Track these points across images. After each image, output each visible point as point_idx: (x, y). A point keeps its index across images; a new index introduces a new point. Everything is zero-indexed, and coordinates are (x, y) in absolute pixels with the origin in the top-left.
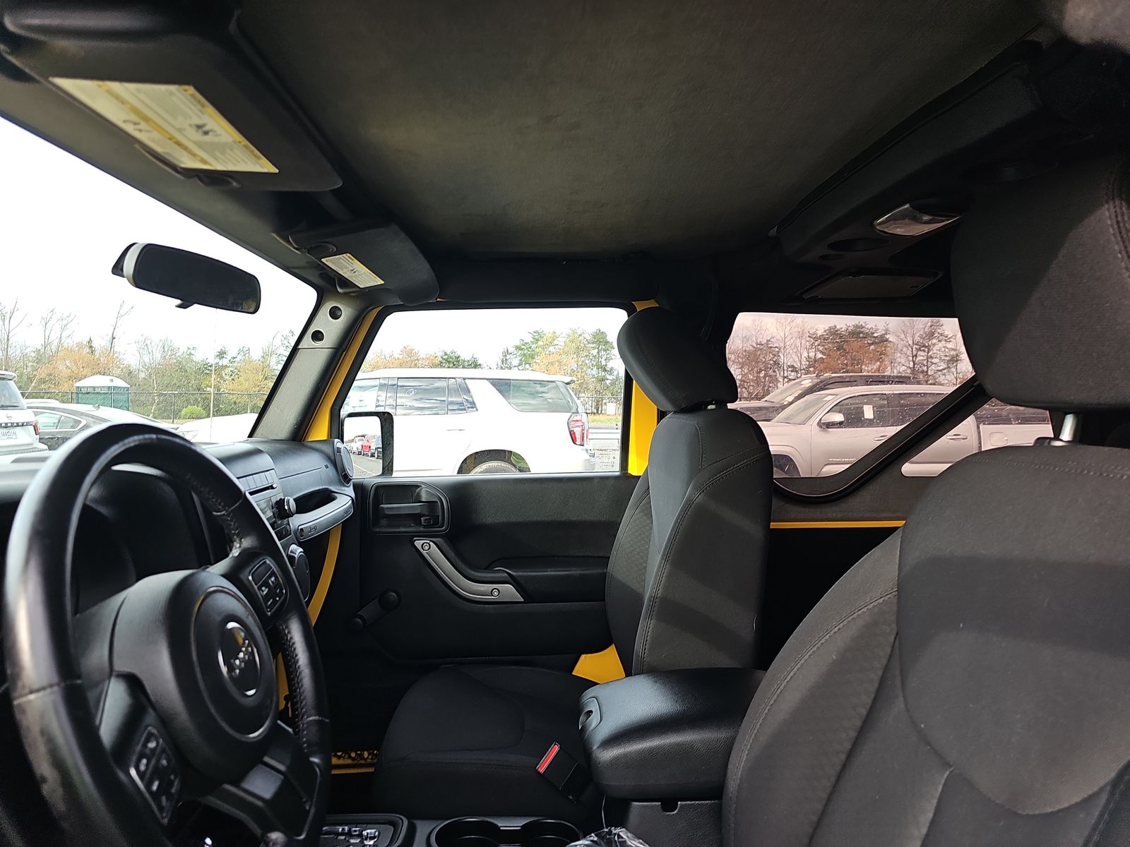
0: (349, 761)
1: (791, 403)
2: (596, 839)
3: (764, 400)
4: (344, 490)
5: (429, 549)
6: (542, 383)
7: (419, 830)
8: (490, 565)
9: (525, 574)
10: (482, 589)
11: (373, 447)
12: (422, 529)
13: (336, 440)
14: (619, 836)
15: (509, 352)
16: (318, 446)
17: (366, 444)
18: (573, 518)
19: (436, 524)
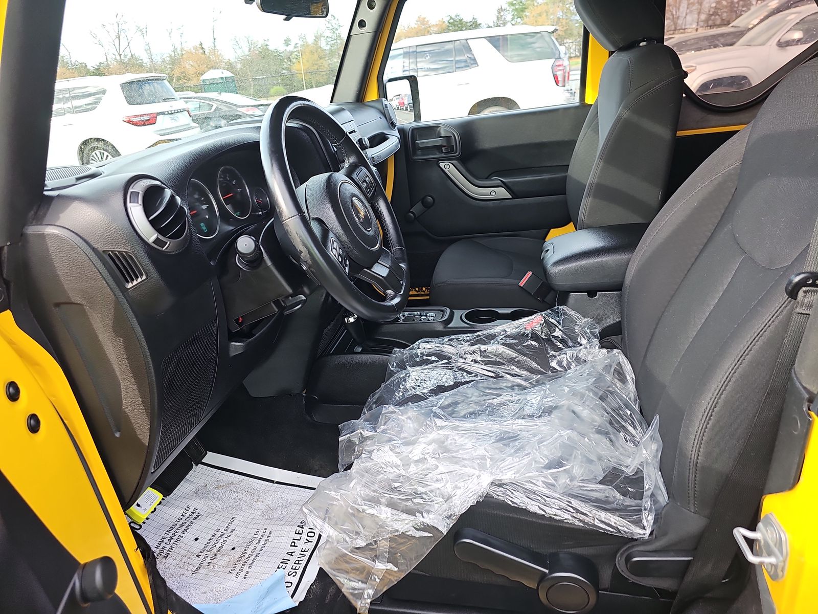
0: (416, 293)
1: (755, 26)
2: (550, 312)
3: (731, 25)
4: (393, 133)
5: (449, 168)
6: (532, 35)
7: (455, 314)
8: (489, 176)
9: (512, 180)
10: (484, 191)
11: (406, 103)
12: (443, 155)
13: (384, 99)
14: (563, 309)
15: (503, 9)
16: (373, 104)
17: (402, 101)
18: (545, 140)
19: (452, 151)
